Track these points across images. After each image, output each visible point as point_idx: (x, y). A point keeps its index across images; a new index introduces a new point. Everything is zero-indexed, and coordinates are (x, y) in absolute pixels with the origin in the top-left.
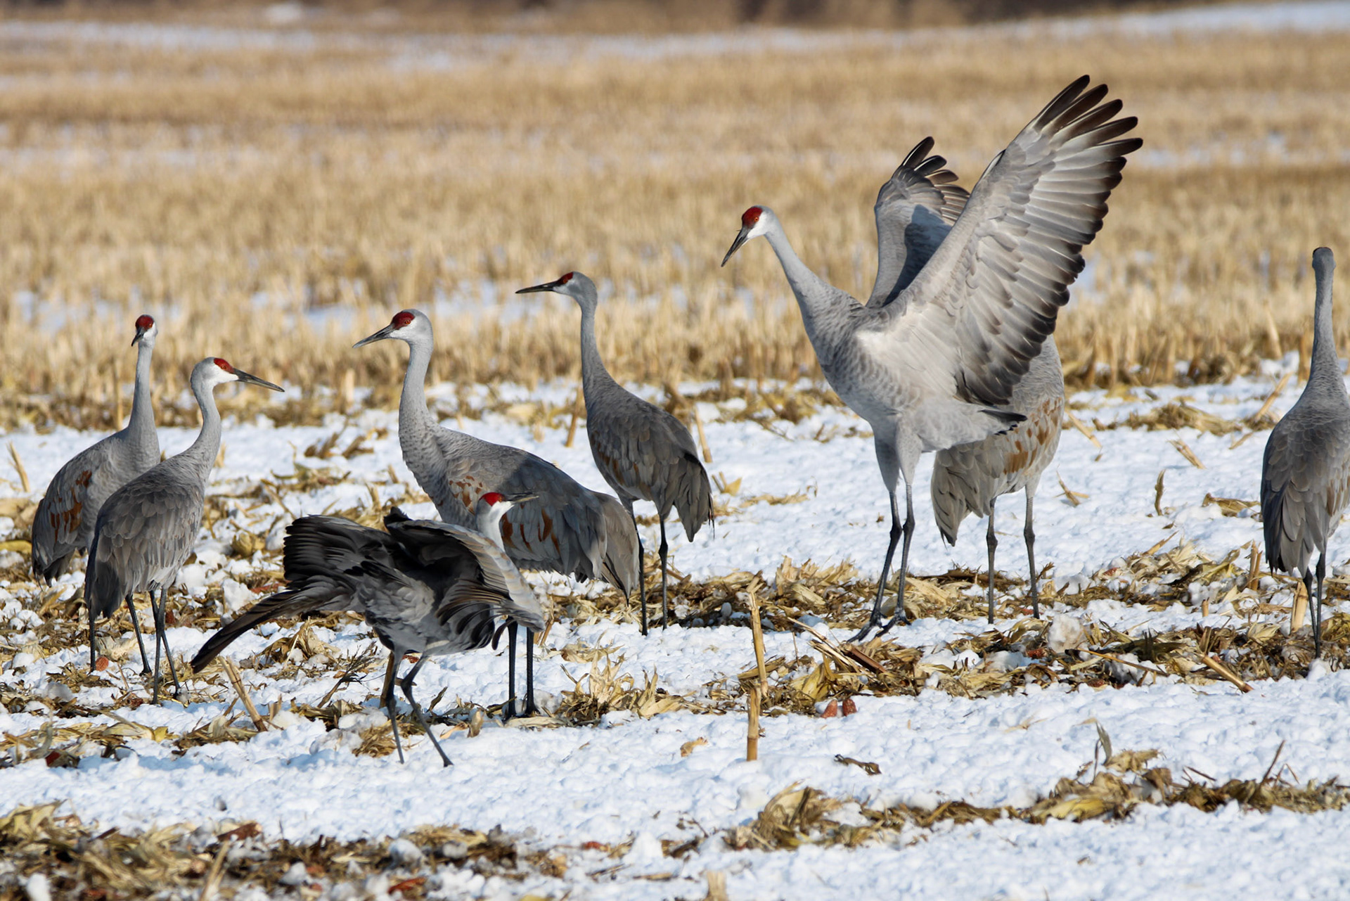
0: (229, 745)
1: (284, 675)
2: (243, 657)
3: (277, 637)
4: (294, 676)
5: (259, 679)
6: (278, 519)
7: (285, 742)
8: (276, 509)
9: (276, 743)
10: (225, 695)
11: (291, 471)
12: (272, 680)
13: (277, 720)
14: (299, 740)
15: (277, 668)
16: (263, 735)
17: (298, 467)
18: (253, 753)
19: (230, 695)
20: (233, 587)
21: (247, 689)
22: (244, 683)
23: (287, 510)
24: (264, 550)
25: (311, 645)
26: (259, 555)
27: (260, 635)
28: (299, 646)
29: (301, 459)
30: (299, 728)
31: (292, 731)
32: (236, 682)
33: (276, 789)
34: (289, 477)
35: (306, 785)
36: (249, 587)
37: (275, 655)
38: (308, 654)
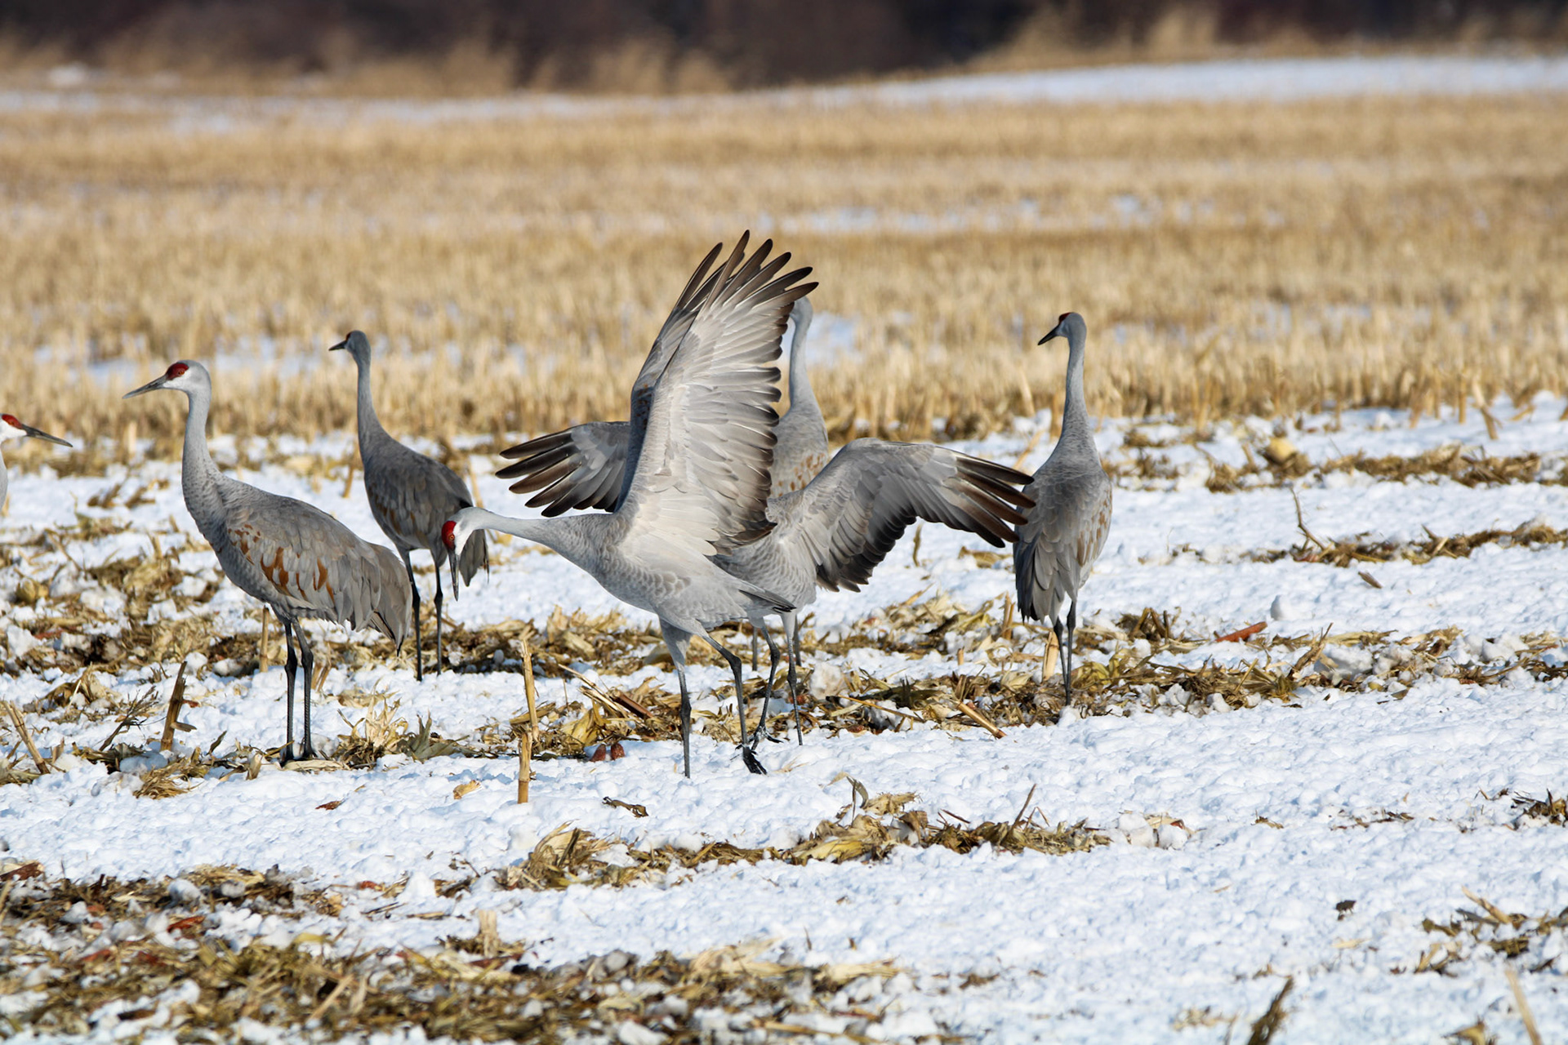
0: (13, 787)
1: (67, 719)
2: (26, 701)
3: (60, 682)
4: (77, 720)
5: (41, 722)
6: (61, 567)
7: (67, 785)
8: (59, 557)
9: (58, 785)
10: (8, 739)
11: (74, 521)
12: (55, 724)
13: (59, 763)
14: (82, 783)
15: (60, 712)
16: (45, 777)
17: (80, 517)
18: (35, 795)
19: (13, 738)
20: (17, 635)
21: (30, 733)
22: (27, 726)
23: (70, 559)
24: (48, 597)
25: (93, 690)
26: (42, 602)
27: (43, 679)
28: (81, 690)
29: (84, 508)
30: (81, 770)
31: (74, 774)
32: (20, 726)
33: (58, 830)
34: (72, 528)
35: (87, 826)
36: (33, 632)
37: (57, 700)
38: (90, 699)
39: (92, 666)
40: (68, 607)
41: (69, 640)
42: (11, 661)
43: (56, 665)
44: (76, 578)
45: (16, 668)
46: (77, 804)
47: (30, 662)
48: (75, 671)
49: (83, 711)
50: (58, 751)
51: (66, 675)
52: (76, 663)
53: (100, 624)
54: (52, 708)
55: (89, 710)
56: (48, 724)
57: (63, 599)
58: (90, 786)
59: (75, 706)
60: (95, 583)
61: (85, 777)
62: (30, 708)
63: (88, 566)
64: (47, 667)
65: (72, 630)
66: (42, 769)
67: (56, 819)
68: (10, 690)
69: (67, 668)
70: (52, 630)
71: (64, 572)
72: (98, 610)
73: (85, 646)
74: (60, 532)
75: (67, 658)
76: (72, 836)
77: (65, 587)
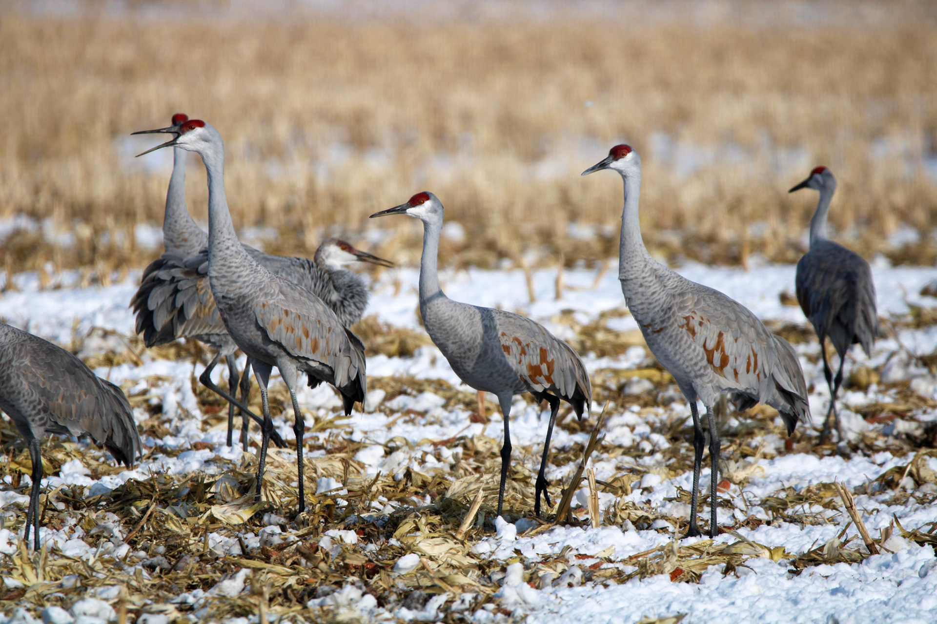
39: (923, 450)
40: (898, 393)
41: (902, 426)
42: (842, 444)
43: (885, 450)
44: (907, 365)
45: (848, 451)
46: (906, 585)
47: (861, 445)
48: (904, 455)
49: (912, 495)
50: (887, 533)
51: (896, 459)
52: (906, 447)
53: (929, 410)
54: (882, 490)
55: (918, 494)
56: (877, 506)
57: (894, 385)
58: (918, 567)
59: (904, 489)
60: (924, 371)
61: (913, 558)
62: (861, 490)
63: (919, 353)
64: (878, 451)
65: (902, 415)
66: (872, 549)
67: (885, 599)
68: (841, 472)
69: (898, 452)
70: (883, 415)
71: (895, 360)
72: (928, 397)
73: (918, 433)
74: (893, 320)
75: (897, 442)
76: (900, 615)
77: (896, 374)
